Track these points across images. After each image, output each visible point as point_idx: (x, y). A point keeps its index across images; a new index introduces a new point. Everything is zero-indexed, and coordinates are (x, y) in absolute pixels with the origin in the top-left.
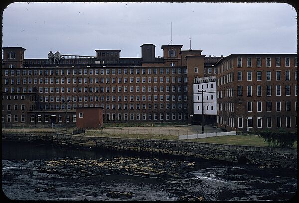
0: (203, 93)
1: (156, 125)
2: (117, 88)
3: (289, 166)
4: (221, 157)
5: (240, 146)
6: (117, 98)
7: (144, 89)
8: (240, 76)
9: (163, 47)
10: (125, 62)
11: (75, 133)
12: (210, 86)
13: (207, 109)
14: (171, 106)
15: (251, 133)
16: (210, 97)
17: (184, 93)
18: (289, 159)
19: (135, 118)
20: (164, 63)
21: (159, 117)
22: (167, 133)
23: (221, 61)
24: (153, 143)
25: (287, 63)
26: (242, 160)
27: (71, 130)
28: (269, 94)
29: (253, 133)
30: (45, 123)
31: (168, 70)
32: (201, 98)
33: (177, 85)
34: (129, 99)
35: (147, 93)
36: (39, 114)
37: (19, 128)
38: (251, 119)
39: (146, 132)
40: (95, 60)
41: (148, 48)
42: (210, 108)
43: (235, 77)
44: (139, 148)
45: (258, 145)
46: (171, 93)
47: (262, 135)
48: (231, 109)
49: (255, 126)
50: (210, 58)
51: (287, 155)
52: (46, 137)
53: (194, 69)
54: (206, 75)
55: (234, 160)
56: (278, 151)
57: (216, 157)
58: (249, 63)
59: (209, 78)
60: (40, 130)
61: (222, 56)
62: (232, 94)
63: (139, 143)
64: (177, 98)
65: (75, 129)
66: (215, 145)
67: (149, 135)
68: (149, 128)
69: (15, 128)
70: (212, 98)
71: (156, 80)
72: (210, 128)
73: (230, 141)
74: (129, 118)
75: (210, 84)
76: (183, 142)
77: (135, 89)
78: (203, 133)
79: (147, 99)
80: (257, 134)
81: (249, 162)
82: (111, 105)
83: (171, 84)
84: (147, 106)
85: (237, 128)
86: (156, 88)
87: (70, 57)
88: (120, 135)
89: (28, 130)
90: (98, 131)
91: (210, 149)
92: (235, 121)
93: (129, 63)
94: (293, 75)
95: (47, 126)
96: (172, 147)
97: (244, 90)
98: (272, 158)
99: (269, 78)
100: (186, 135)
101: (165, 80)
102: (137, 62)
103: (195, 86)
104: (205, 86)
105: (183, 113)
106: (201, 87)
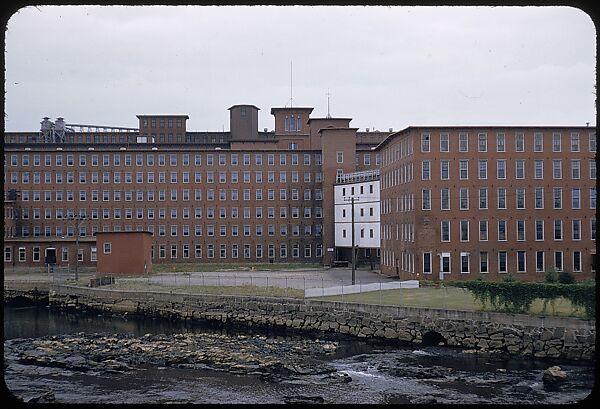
0: (353, 204)
1: (259, 269)
2: (180, 193)
3: (524, 349)
4: (390, 333)
5: (427, 310)
6: (180, 213)
7: (235, 195)
8: (426, 170)
9: (274, 111)
10: (197, 141)
11: (95, 283)
12: (367, 189)
13: (362, 236)
14: (290, 229)
15: (449, 283)
16: (367, 212)
17: (316, 204)
18: (522, 336)
19: (216, 253)
20: (276, 142)
21: (265, 252)
22: (282, 285)
23: (392, 137)
24: (254, 304)
25: (520, 145)
26: (432, 338)
27: (86, 278)
28: (483, 205)
29: (451, 284)
30: (34, 264)
31: (283, 158)
32: (349, 213)
33: (302, 187)
34: (204, 213)
35: (241, 204)
36: (21, 244)
38: (448, 255)
39: (239, 282)
40: (136, 135)
41: (243, 113)
42: (367, 233)
43: (417, 172)
44: (225, 315)
45: (462, 306)
46: (289, 204)
47: (470, 286)
48: (408, 235)
49: (455, 269)
50: (367, 133)
51: (520, 328)
52: (36, 293)
53: (337, 154)
54: (360, 168)
55: (415, 337)
56: (502, 320)
57: (379, 333)
58: (445, 145)
59: (365, 174)
60: (23, 278)
61: (391, 130)
62: (410, 205)
63: (225, 304)
64: (302, 214)
65: (94, 277)
66: (378, 306)
67: (244, 288)
68: (246, 274)
70: (371, 214)
71: (259, 177)
72: (366, 273)
73: (406, 300)
74: (204, 255)
75: (366, 186)
76: (312, 302)
77: (216, 195)
78: (353, 284)
79: (241, 214)
80: (459, 285)
81: (445, 341)
82: (168, 228)
83: (289, 187)
84: (241, 229)
85: (421, 273)
86: (259, 194)
87: (86, 130)
88: (186, 287)
90: (141, 279)
91: (367, 315)
92: (418, 260)
93: (206, 142)
94: (530, 168)
95: (38, 269)
96: (292, 312)
97: (436, 198)
98: (489, 333)
99: (483, 175)
100: (319, 287)
101: (277, 177)
102: (222, 141)
103: (338, 189)
104: (357, 190)
105: (313, 244)
106: (349, 192)
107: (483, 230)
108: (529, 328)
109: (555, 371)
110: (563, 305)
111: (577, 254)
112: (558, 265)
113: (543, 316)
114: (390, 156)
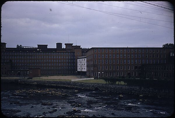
0: (81, 63)
1: (62, 76)
2: (46, 61)
3: (115, 91)
4: (88, 88)
5: (95, 84)
6: (46, 65)
7: (57, 61)
8: (95, 56)
9: (65, 44)
11: (28, 79)
12: (84, 60)
14: (68, 68)
15: (100, 78)
17: (74, 63)
18: (114, 89)
19: (54, 73)
20: (66, 50)
21: (64, 72)
22: (67, 79)
23: (89, 50)
24: (61, 83)
25: (114, 51)
26: (96, 89)
27: (26, 78)
28: (107, 63)
30: (15, 75)
31: (67, 53)
32: (80, 65)
33: (71, 59)
34: (51, 65)
35: (59, 63)
36: (12, 71)
38: (100, 73)
39: (58, 78)
40: (37, 49)
42: (84, 69)
44: (55, 85)
45: (103, 83)
46: (68, 63)
47: (104, 79)
48: (92, 69)
49: (101, 75)
50: (84, 49)
51: (114, 87)
52: (16, 81)
53: (77, 53)
55: (93, 89)
56: (110, 86)
57: (86, 88)
58: (99, 51)
59: (83, 57)
60: (13, 78)
61: (89, 48)
62: (92, 63)
63: (55, 83)
64: (71, 65)
65: (28, 77)
66: (86, 83)
68: (60, 77)
70: (85, 65)
71: (62, 57)
72: (83, 76)
73: (92, 82)
74: (51, 73)
75: (84, 59)
76: (73, 82)
77: (54, 61)
78: (81, 79)
79: (59, 65)
80: (102, 79)
81: (99, 90)
82: (44, 68)
83: (68, 59)
84: (59, 68)
86: (62, 61)
87: (26, 47)
88: (47, 79)
89: (7, 78)
90: (38, 78)
91: (84, 85)
92: (94, 74)
93: (52, 50)
94: (116, 55)
96: (69, 84)
97: (97, 62)
98: (108, 88)
99: (107, 57)
100: (74, 79)
101: (66, 58)
102: (55, 50)
103: (78, 60)
104: (82, 60)
105: (73, 71)
106: (80, 60)
107: (107, 68)
108: (116, 87)
109: (121, 96)
110: (122, 83)
111: (125, 73)
112: (121, 75)
113: (118, 85)
114: (89, 53)
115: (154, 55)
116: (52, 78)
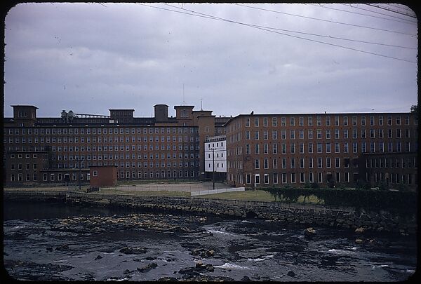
0: (213, 151)
1: (169, 183)
2: (131, 147)
3: (295, 219)
4: (231, 213)
5: (249, 201)
7: (157, 148)
8: (248, 135)
9: (175, 107)
10: (138, 122)
11: (89, 190)
13: (218, 167)
14: (184, 164)
16: (220, 155)
17: (196, 151)
18: (294, 214)
19: (149, 175)
20: (177, 122)
21: (172, 175)
22: (180, 190)
23: (232, 120)
24: (166, 200)
25: (292, 123)
26: (251, 215)
27: (85, 188)
28: (275, 152)
29: (260, 189)
30: (59, 182)
31: (180, 130)
32: (211, 156)
33: (189, 144)
34: (143, 157)
35: (160, 152)
36: (52, 172)
37: (31, 187)
38: (258, 175)
39: (159, 189)
40: (109, 119)
41: (161, 108)
42: (220, 165)
43: (244, 136)
44: (152, 205)
45: (265, 200)
46: (183, 152)
47: (269, 190)
48: (240, 166)
49: (262, 182)
50: (220, 118)
51: (293, 210)
52: (59, 196)
53: (205, 128)
54: (217, 135)
55: (243, 214)
57: (226, 212)
58: (257, 123)
59: (219, 137)
60: (53, 189)
61: (231, 117)
62: (241, 152)
63: (153, 199)
64: (189, 156)
65: (89, 187)
66: (225, 200)
67: (161, 192)
68: (163, 185)
69: (27, 187)
70: (222, 157)
71: (168, 139)
72: (220, 184)
73: (239, 197)
74: (143, 176)
75: (220, 143)
76: (194, 198)
77: (148, 148)
78: (214, 189)
79: (160, 157)
80: (264, 189)
81: (257, 216)
82: (125, 164)
83: (183, 144)
84: (160, 164)
85: (246, 184)
86: (169, 147)
87: (84, 117)
88: (134, 192)
89: (40, 189)
90: (112, 188)
91: (220, 204)
92: (244, 178)
93: (143, 122)
94: (297, 134)
95: (60, 184)
96: (185, 203)
97: (252, 149)
98: (278, 212)
99: (275, 137)
100: (198, 191)
101: (177, 139)
102: (151, 122)
103: (207, 145)
104: (216, 145)
105: (195, 171)
106: (211, 146)
107: (275, 163)
108: (297, 210)
109: (310, 230)
110: (313, 199)
111: (320, 174)
112: (311, 179)
113: (304, 204)
114: (232, 128)
115: (390, 131)
116: (145, 189)
